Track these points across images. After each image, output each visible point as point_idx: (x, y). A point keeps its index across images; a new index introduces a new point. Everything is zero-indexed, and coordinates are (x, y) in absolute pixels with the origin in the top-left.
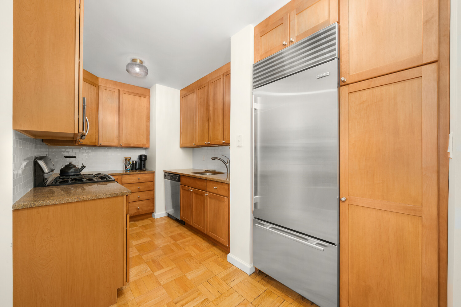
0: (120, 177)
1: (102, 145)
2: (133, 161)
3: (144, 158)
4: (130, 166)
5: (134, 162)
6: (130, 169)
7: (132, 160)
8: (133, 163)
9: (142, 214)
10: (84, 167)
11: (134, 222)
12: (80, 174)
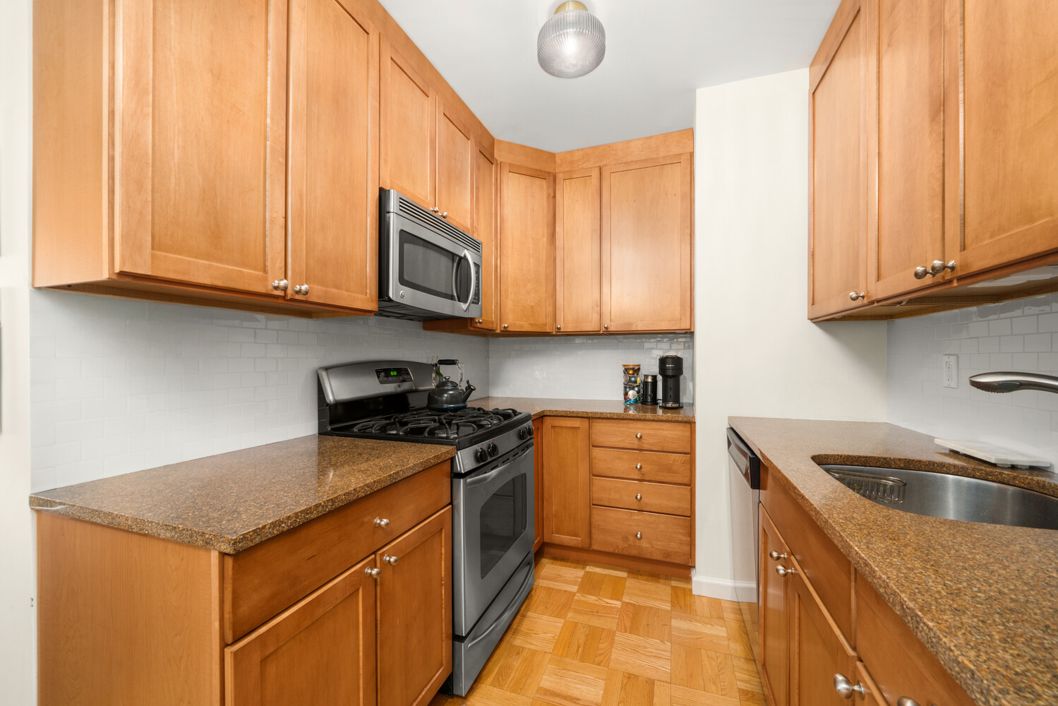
0: (585, 423)
1: (562, 330)
2: (646, 376)
3: (673, 369)
4: (638, 392)
5: (650, 380)
6: (636, 401)
7: (643, 372)
8: (645, 383)
9: (648, 556)
10: (470, 389)
11: (624, 575)
12: (465, 407)
